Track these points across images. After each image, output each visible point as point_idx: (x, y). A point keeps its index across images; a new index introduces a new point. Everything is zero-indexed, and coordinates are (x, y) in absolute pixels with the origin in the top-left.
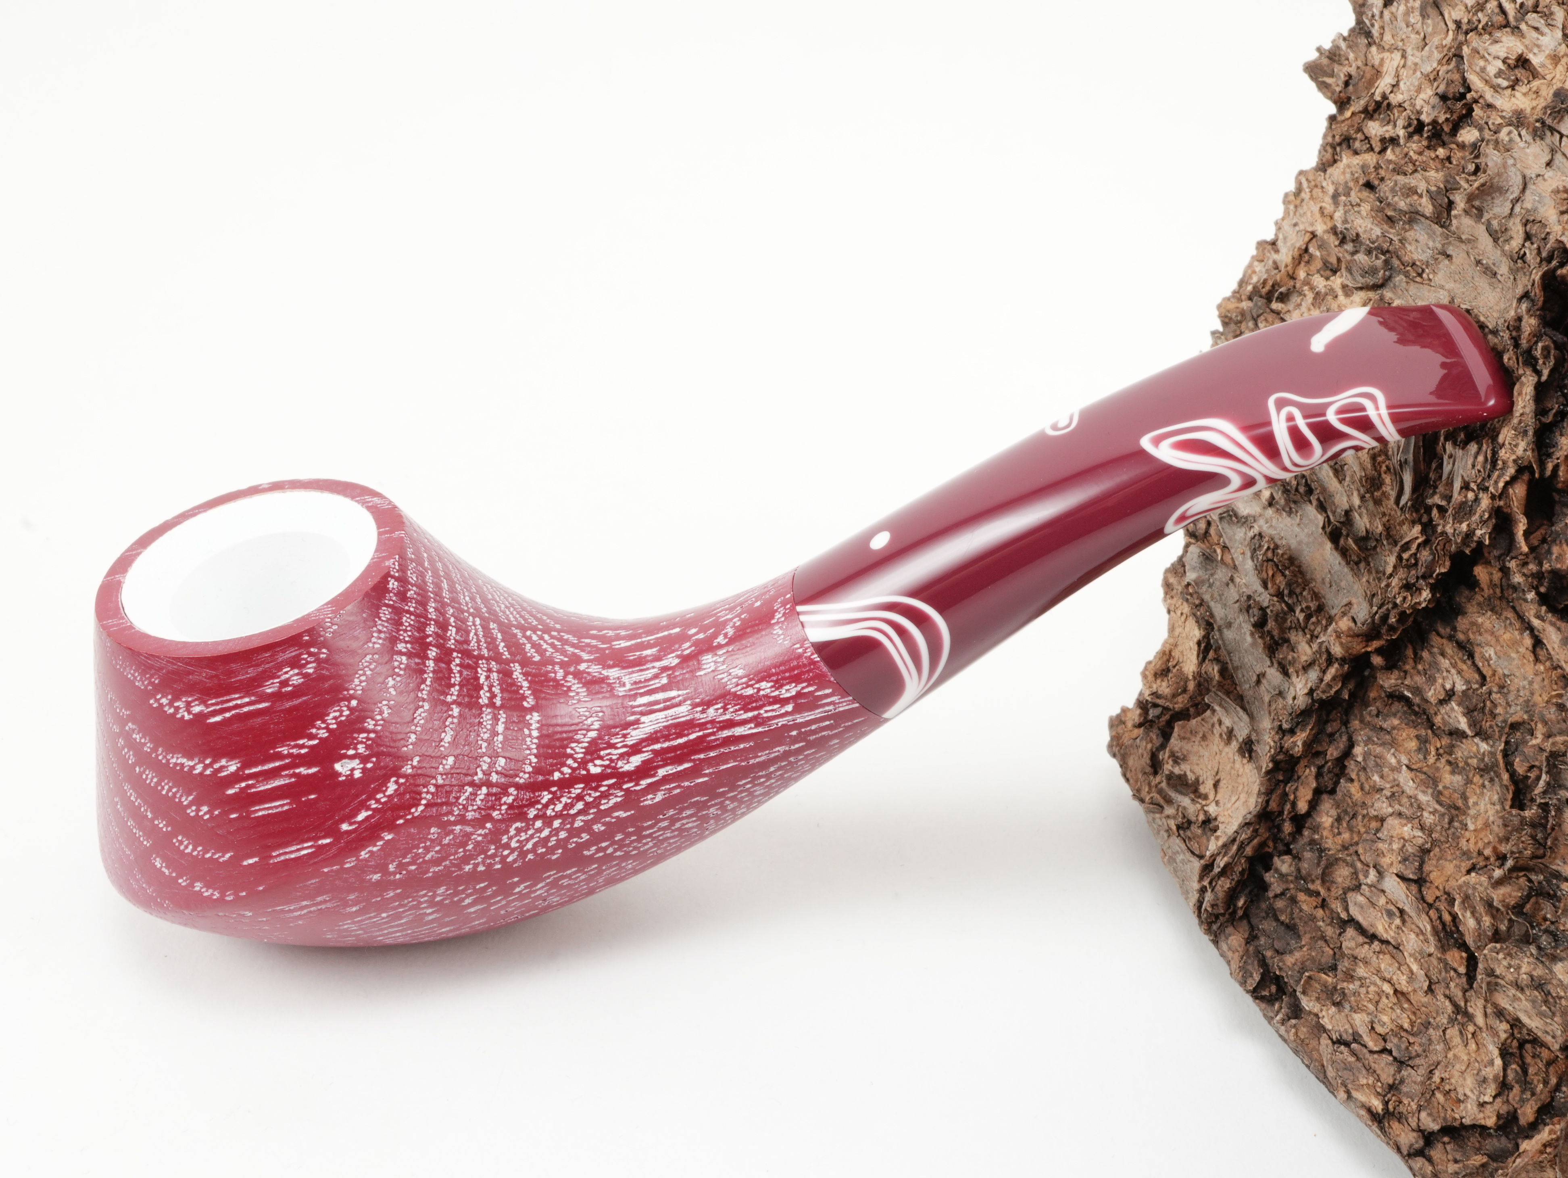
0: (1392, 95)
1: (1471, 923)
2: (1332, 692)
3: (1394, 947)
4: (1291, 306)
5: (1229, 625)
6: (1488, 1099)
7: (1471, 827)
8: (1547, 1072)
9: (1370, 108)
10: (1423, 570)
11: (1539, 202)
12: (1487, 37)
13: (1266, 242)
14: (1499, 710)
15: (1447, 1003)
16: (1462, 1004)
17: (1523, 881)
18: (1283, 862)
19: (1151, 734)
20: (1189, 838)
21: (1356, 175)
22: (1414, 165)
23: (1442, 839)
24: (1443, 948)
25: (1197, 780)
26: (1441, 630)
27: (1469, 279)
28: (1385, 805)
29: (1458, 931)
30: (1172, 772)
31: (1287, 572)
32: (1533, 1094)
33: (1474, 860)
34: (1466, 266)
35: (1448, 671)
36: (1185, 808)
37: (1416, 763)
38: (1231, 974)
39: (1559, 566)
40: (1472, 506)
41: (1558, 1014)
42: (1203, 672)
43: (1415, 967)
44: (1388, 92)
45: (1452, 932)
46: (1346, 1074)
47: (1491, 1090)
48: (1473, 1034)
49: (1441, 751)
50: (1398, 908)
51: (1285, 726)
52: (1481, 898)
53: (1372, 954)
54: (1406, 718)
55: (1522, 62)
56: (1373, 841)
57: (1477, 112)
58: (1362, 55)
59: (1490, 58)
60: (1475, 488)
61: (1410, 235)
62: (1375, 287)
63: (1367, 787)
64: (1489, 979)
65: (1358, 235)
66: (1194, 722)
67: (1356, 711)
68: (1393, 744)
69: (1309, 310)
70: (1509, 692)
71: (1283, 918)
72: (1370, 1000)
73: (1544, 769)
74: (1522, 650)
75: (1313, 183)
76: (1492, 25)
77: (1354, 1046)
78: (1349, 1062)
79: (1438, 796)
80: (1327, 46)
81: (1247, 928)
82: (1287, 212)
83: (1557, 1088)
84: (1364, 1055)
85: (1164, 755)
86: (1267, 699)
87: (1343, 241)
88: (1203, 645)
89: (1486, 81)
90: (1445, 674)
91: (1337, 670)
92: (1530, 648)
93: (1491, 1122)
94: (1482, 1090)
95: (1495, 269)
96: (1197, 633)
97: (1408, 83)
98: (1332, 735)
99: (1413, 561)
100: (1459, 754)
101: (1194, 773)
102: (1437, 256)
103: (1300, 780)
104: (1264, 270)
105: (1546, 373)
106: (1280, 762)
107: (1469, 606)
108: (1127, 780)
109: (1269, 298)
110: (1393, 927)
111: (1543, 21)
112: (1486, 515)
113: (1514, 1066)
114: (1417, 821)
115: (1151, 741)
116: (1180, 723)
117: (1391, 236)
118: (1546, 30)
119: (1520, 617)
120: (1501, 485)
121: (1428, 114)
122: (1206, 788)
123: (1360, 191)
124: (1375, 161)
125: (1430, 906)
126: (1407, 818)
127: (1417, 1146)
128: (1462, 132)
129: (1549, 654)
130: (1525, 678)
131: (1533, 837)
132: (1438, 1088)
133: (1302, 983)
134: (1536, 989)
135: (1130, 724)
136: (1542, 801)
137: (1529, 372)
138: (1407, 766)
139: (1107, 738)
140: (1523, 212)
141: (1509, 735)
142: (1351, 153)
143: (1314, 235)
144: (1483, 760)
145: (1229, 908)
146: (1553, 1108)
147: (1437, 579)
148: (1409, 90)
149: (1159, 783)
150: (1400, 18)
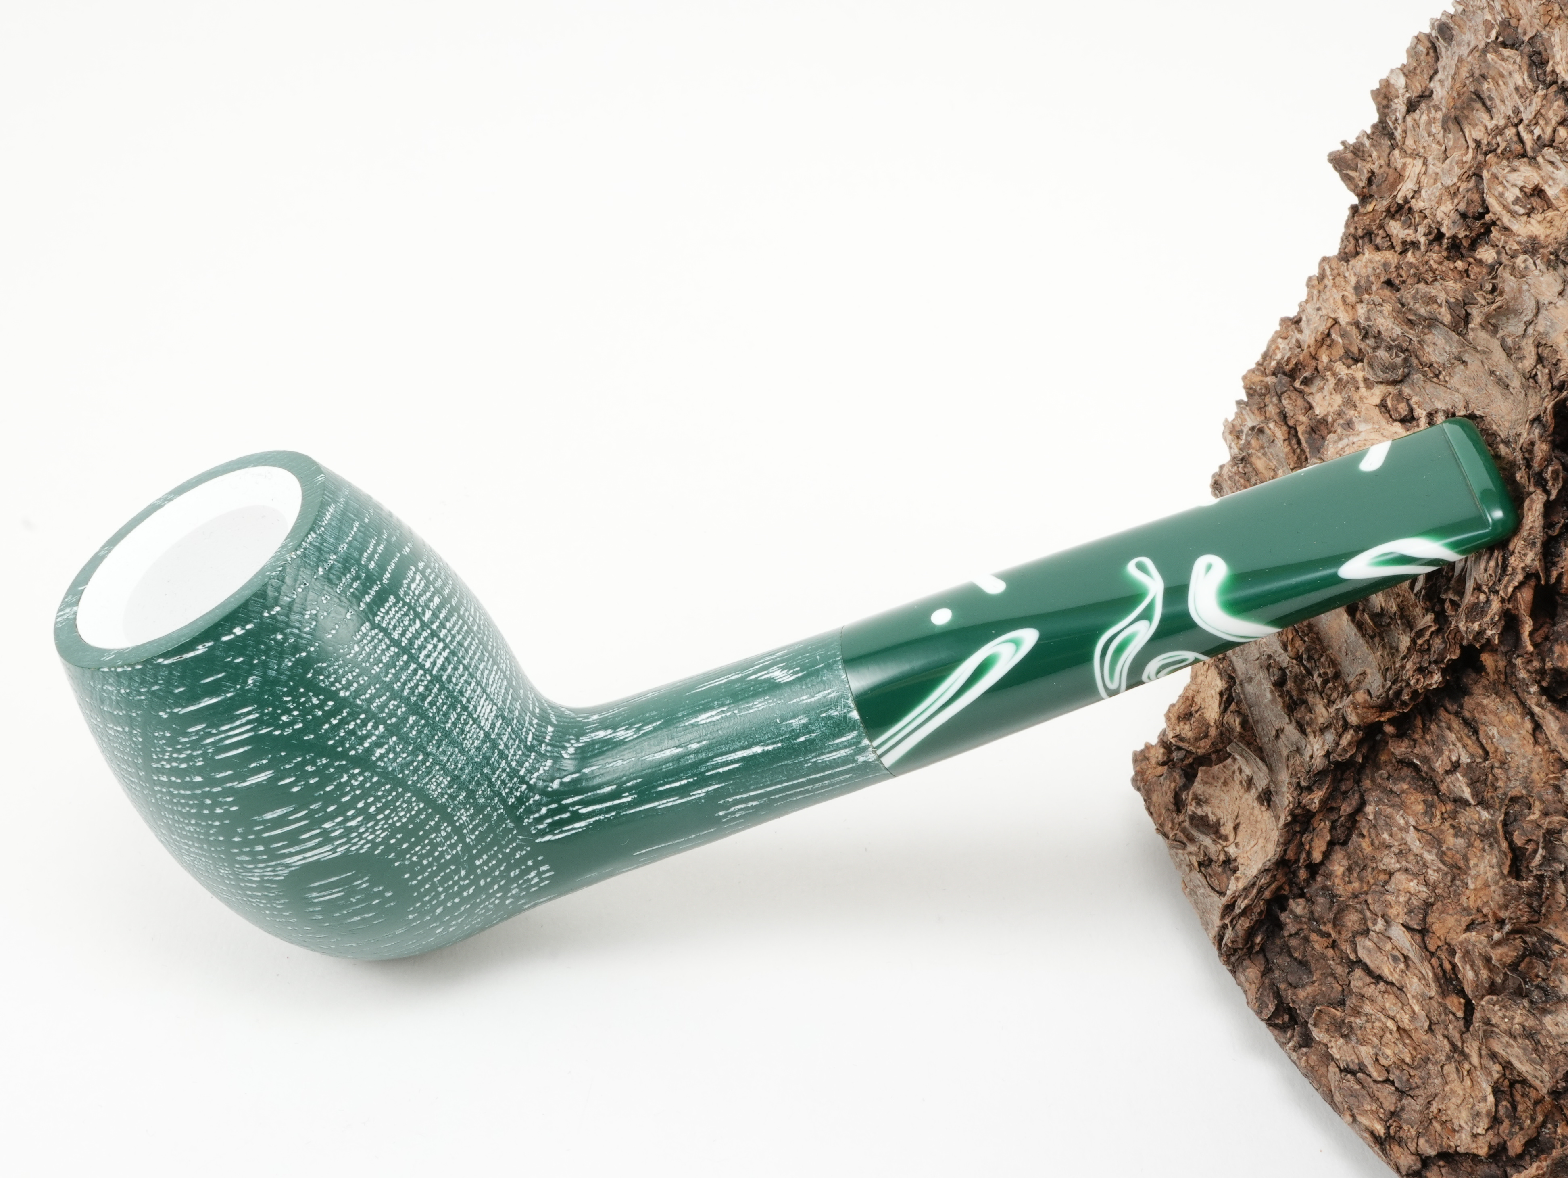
0: (1413, 200)
1: (1470, 975)
2: (1348, 756)
3: (1398, 988)
4: (1313, 389)
5: (1250, 680)
6: (1480, 1131)
7: (1471, 886)
8: (1534, 1110)
9: (1392, 210)
10: (1435, 657)
11: (1551, 327)
12: (1505, 162)
13: (1290, 319)
14: (1500, 784)
15: (1446, 1042)
16: (1459, 1044)
17: (1518, 942)
18: (1298, 905)
19: (1174, 774)
20: (1210, 875)
21: (1378, 271)
22: (1434, 273)
23: (1445, 895)
24: (1444, 994)
25: (1218, 821)
26: (1449, 707)
27: (1483, 386)
28: (1393, 861)
29: (1457, 978)
30: (1194, 813)
31: (1306, 639)
32: (1521, 1129)
33: (1474, 917)
34: (1480, 374)
35: (1454, 745)
36: (1206, 847)
37: (1423, 824)
38: (1248, 1003)
39: (1560, 665)
40: (1483, 607)
41: (1546, 1062)
42: (1225, 722)
43: (1417, 1008)
44: (1409, 196)
45: (1451, 980)
46: (1352, 1100)
47: (1484, 1123)
48: (1468, 1072)
49: (1446, 816)
50: (1403, 954)
51: (1304, 784)
52: (1480, 954)
53: (1377, 994)
54: (1414, 783)
55: (1538, 192)
56: (1382, 893)
57: (1495, 233)
58: (1385, 155)
59: (1508, 185)
60: (1487, 590)
61: (1428, 338)
62: (1394, 383)
63: (1377, 843)
64: (1485, 1028)
65: (1379, 332)
66: (1216, 768)
67: (1368, 772)
68: (1402, 806)
69: (1331, 394)
70: (1509, 768)
71: (1296, 955)
72: (1375, 1035)
73: (1541, 845)
74: (1523, 732)
75: (1336, 272)
76: (1510, 151)
77: (1359, 1075)
78: (1355, 1090)
79: (1441, 856)
80: (1352, 140)
81: (1263, 962)
82: (1310, 296)
83: (1543, 1124)
84: (1368, 1084)
85: (1186, 796)
86: (1285, 753)
87: (1365, 336)
88: (1225, 697)
89: (1504, 206)
90: (1451, 747)
91: (1352, 735)
92: (1531, 731)
93: (1483, 1152)
94: (1476, 1122)
95: (1508, 381)
96: (1219, 684)
97: (1429, 192)
98: (1346, 792)
99: (1426, 647)
100: (1462, 820)
101: (1215, 815)
102: (1453, 361)
103: (1315, 832)
104: (1287, 348)
105: (1554, 493)
106: (1298, 815)
107: (1475, 687)
108: (1151, 814)
109: (1292, 375)
110: (1398, 970)
111: (1558, 157)
112: (1497, 618)
113: (1505, 1103)
114: (1422, 877)
115: (1174, 781)
116: (1204, 768)
117: (1411, 337)
118: (1561, 165)
119: (1522, 703)
120: (1510, 589)
121: (1449, 228)
122: (1227, 829)
123: (1382, 288)
124: (1396, 261)
125: (1432, 954)
126: (1413, 874)
127: (1414, 1168)
128: (1480, 250)
129: (1547, 738)
130: (1525, 757)
131: (1530, 906)
132: (1436, 1118)
133: (1314, 1016)
134: (1527, 1038)
135: (1153, 761)
136: (1539, 873)
137: (1539, 491)
138: (1414, 827)
139: (1132, 773)
140: (1536, 333)
141: (1508, 806)
142: (1373, 247)
143: (1336, 322)
144: (1484, 827)
145: (1247, 943)
146: (1539, 1141)
147: (1448, 665)
148: (1430, 200)
149: (1183, 822)
150: (1422, 126)
